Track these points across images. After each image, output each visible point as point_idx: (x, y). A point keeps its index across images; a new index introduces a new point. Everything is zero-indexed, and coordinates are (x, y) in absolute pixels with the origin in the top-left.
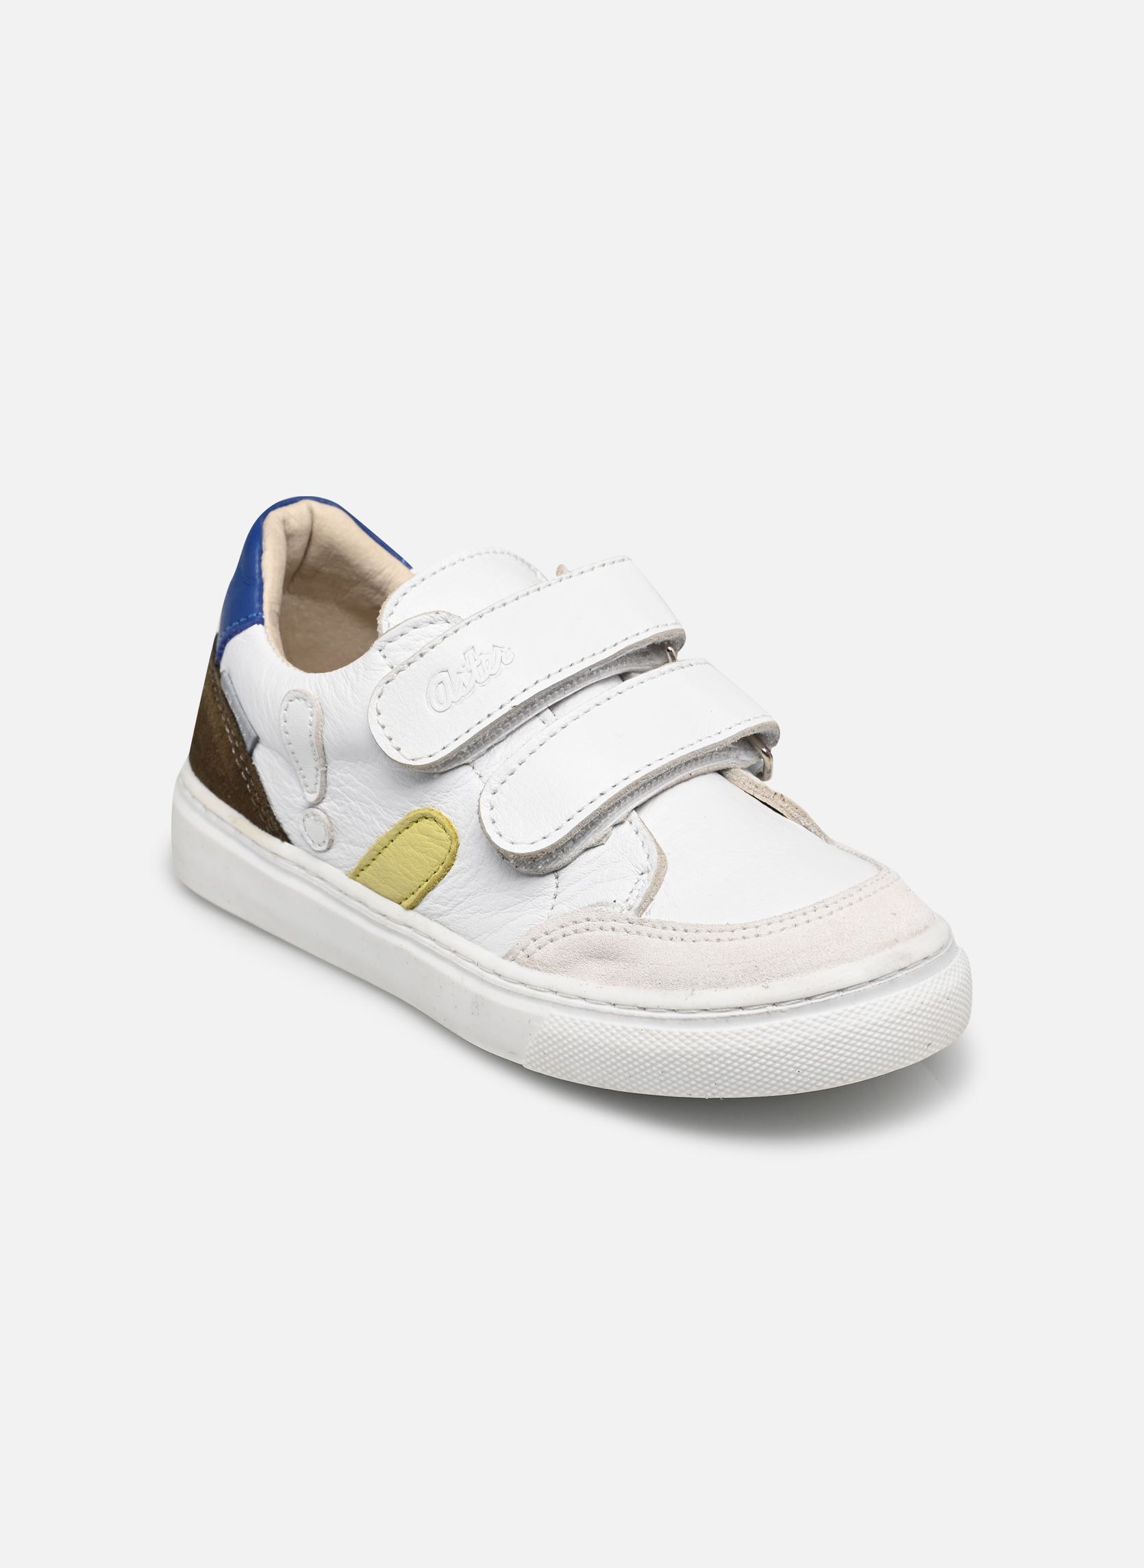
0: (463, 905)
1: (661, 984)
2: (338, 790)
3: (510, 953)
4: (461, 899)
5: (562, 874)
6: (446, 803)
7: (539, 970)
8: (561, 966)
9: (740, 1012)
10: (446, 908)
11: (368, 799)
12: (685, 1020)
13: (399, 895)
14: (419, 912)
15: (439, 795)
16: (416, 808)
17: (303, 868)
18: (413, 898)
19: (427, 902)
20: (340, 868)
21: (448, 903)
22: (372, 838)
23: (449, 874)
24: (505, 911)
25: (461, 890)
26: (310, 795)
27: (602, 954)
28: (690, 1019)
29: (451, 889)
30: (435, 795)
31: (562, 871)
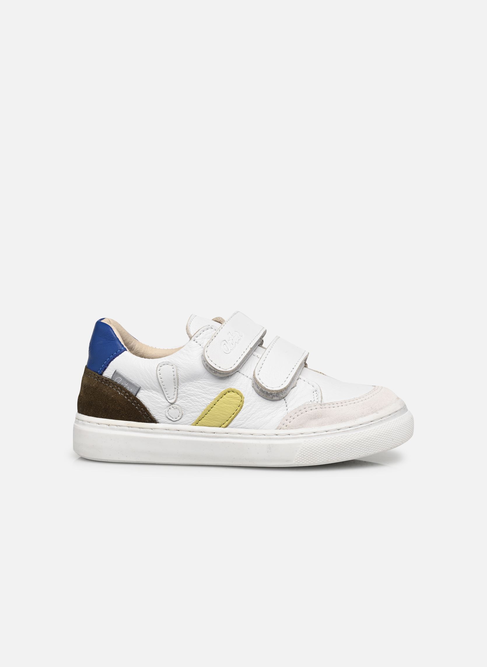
0: (250, 418)
1: (342, 420)
2: (184, 394)
3: (278, 427)
4: (250, 416)
5: (286, 398)
6: (235, 385)
7: (293, 429)
8: (301, 425)
9: (372, 423)
10: (243, 421)
11: (199, 393)
12: (356, 429)
13: (220, 423)
14: (230, 427)
15: (232, 383)
16: (223, 390)
17: (168, 430)
18: (227, 423)
19: (234, 422)
20: (186, 424)
21: (244, 420)
22: (204, 407)
23: (242, 409)
24: (270, 415)
25: (249, 413)
26: (171, 400)
27: (315, 417)
28: (357, 428)
29: (244, 414)
30: (230, 383)
31: (286, 397)
